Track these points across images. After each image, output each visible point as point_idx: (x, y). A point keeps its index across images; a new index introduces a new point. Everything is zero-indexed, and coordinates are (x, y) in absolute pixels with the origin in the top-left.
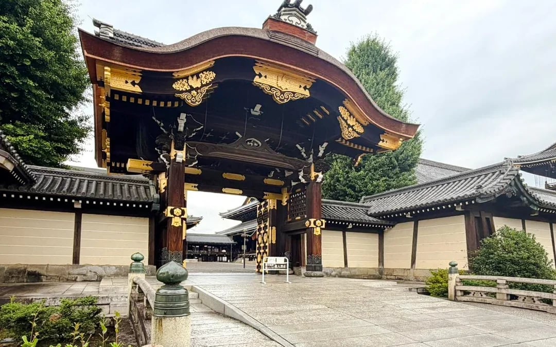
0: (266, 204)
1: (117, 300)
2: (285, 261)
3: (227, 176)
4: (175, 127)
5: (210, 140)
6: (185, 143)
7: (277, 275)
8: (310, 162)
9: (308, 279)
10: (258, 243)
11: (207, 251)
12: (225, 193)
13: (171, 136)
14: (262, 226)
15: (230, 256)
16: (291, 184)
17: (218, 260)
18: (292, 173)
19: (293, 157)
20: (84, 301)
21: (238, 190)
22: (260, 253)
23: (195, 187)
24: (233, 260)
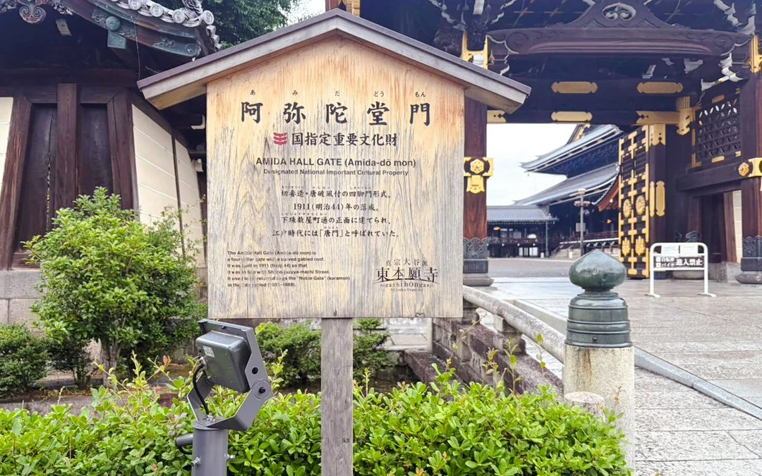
0: (642, 135)
1: (396, 322)
2: (701, 250)
3: (560, 87)
4: (467, 7)
5: (527, 22)
6: (486, 36)
7: (669, 281)
8: (748, 33)
9: (749, 288)
10: (623, 217)
11: (499, 237)
12: (556, 122)
13: (461, 26)
14: (632, 181)
15: (545, 245)
16: (701, 87)
17: (521, 253)
18: (700, 62)
19: (705, 29)
20: (366, 323)
21: (584, 113)
22: (629, 237)
23: (500, 116)
24: (550, 254)
